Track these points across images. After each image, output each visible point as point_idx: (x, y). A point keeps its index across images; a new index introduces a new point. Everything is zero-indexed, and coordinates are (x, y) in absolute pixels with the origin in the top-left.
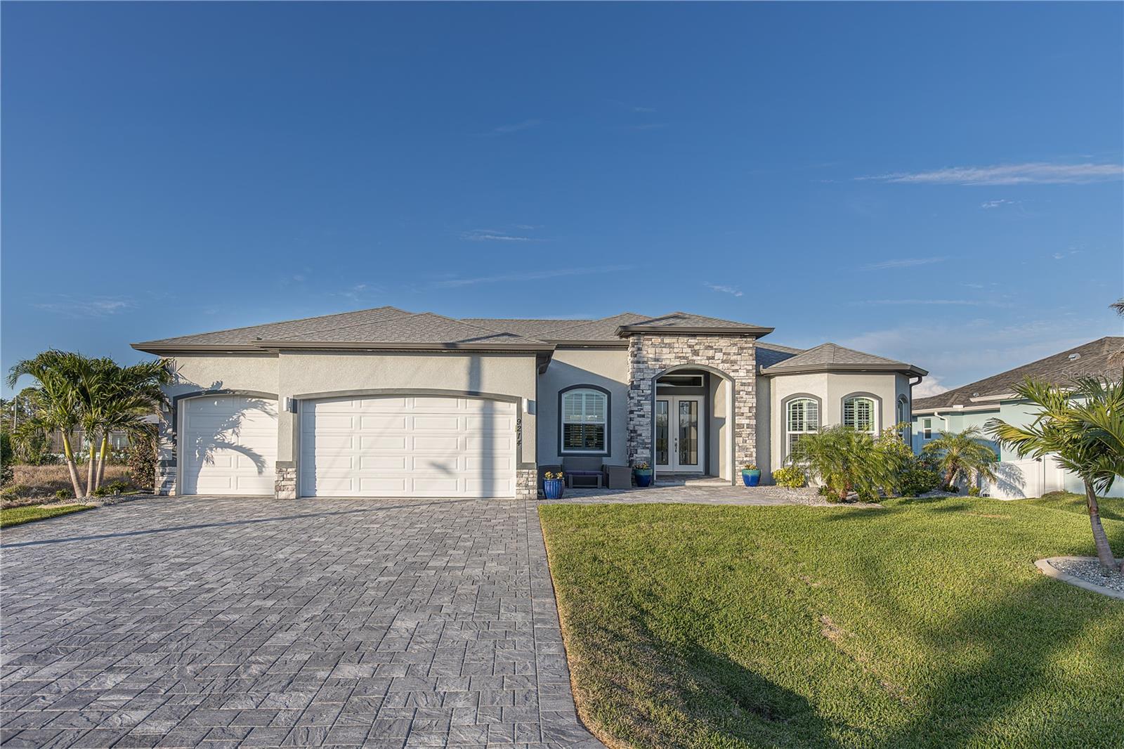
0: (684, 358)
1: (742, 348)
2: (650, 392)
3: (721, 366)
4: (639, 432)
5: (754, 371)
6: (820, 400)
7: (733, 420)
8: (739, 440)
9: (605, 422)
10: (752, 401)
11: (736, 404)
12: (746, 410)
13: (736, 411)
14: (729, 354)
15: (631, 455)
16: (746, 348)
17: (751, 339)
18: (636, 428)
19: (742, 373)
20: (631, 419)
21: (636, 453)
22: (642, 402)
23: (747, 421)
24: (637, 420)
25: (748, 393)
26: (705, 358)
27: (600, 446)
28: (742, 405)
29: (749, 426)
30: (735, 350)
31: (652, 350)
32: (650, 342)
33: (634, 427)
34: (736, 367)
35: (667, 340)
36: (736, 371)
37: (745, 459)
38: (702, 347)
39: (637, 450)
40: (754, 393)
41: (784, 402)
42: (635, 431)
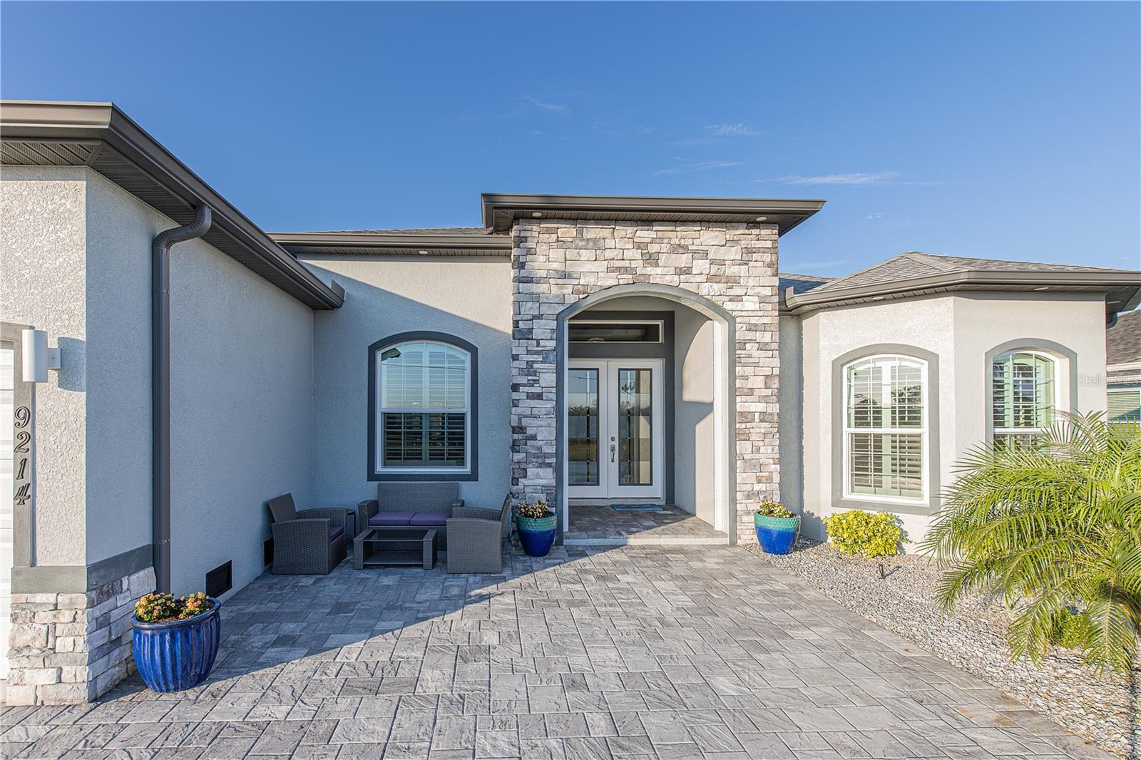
0: (626, 270)
1: (749, 251)
2: (553, 344)
3: (705, 290)
4: (530, 431)
5: (776, 299)
6: (933, 359)
7: (732, 404)
8: (743, 447)
9: (467, 409)
10: (772, 363)
11: (738, 369)
12: (758, 382)
13: (738, 385)
14: (722, 263)
15: (515, 481)
16: (758, 250)
17: (769, 232)
18: (525, 422)
19: (750, 304)
20: (515, 404)
21: (525, 477)
22: (535, 366)
23: (760, 407)
24: (526, 406)
25: (762, 347)
26: (672, 271)
27: (458, 458)
28: (750, 371)
29: (764, 417)
30: (734, 253)
31: (556, 254)
32: (554, 236)
33: (520, 420)
34: (737, 291)
35: (593, 232)
36: (737, 299)
37: (757, 487)
38: (665, 247)
39: (525, 469)
40: (775, 346)
41: (838, 365)
42: (519, 429)
